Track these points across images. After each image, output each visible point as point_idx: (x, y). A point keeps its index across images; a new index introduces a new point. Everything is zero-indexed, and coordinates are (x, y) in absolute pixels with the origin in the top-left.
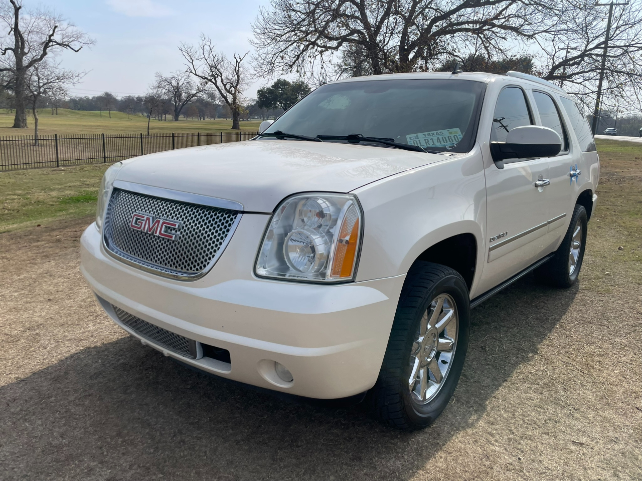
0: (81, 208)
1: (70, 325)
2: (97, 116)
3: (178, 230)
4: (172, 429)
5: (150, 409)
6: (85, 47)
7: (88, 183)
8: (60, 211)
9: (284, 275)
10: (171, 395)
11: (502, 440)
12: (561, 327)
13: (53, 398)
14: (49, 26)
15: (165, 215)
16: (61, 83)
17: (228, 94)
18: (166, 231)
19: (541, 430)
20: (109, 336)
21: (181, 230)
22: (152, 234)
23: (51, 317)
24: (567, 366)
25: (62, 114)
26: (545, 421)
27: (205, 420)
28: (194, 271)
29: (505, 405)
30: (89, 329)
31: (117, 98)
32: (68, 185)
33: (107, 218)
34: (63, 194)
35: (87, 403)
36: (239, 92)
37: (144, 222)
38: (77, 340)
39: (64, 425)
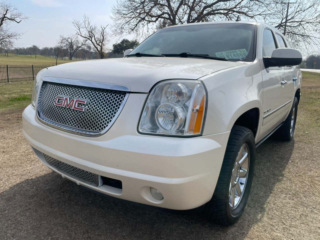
0: (21, 103)
1: (16, 166)
2: (29, 57)
3: (86, 105)
4: (82, 230)
5: (67, 217)
6: (23, 20)
7: (25, 90)
8: (9, 105)
9: (156, 132)
10: (79, 208)
11: (279, 229)
12: (292, 161)
13: (7, 211)
14: (4, 10)
15: (77, 96)
16: (10, 39)
17: (98, 46)
18: (78, 106)
19: (299, 222)
20: (40, 172)
21: (88, 105)
22: (69, 108)
23: (5, 162)
24: (302, 183)
25: (10, 57)
26: (300, 216)
27: (102, 223)
28: (97, 130)
29: (275, 207)
30: (28, 168)
31: (39, 48)
32: (14, 91)
33: (39, 100)
34: (11, 96)
35: (28, 214)
36: (104, 45)
37: (64, 101)
38: (20, 175)
39: (14, 228)
